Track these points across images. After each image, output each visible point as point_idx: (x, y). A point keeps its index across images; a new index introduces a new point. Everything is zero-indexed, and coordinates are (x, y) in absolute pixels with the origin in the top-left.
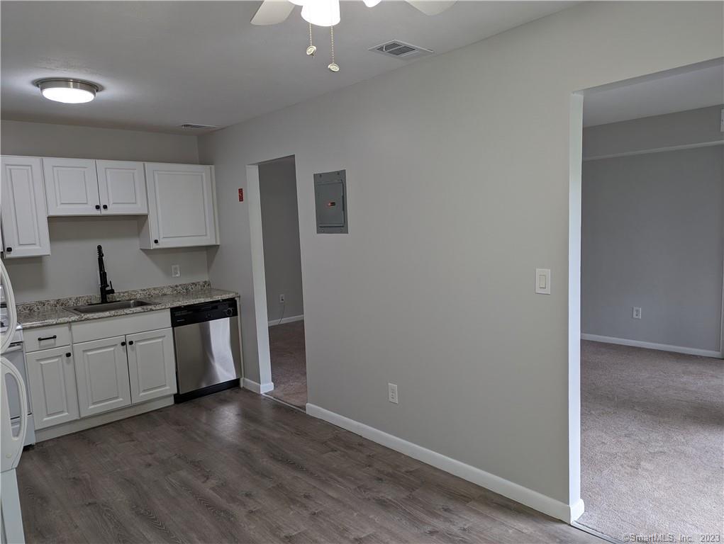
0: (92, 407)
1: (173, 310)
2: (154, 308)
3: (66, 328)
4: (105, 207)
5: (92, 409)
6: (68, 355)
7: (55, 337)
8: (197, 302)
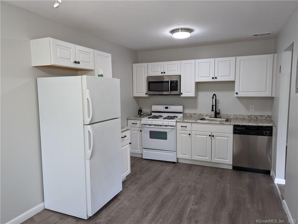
0: (196, 157)
1: (235, 126)
2: (225, 123)
3: (190, 124)
4: (216, 78)
5: (196, 158)
6: (190, 134)
7: (186, 127)
8: (248, 125)
